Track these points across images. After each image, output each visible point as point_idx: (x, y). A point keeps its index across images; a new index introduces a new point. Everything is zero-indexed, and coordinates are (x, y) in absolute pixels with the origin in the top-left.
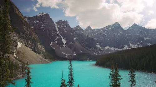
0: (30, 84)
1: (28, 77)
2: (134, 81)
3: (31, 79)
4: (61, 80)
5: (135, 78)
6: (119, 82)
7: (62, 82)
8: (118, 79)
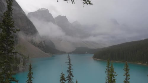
0: (32, 79)
1: (30, 72)
2: (129, 75)
3: (32, 74)
4: (61, 74)
5: (129, 72)
6: (114, 78)
7: (62, 76)
8: (114, 75)
